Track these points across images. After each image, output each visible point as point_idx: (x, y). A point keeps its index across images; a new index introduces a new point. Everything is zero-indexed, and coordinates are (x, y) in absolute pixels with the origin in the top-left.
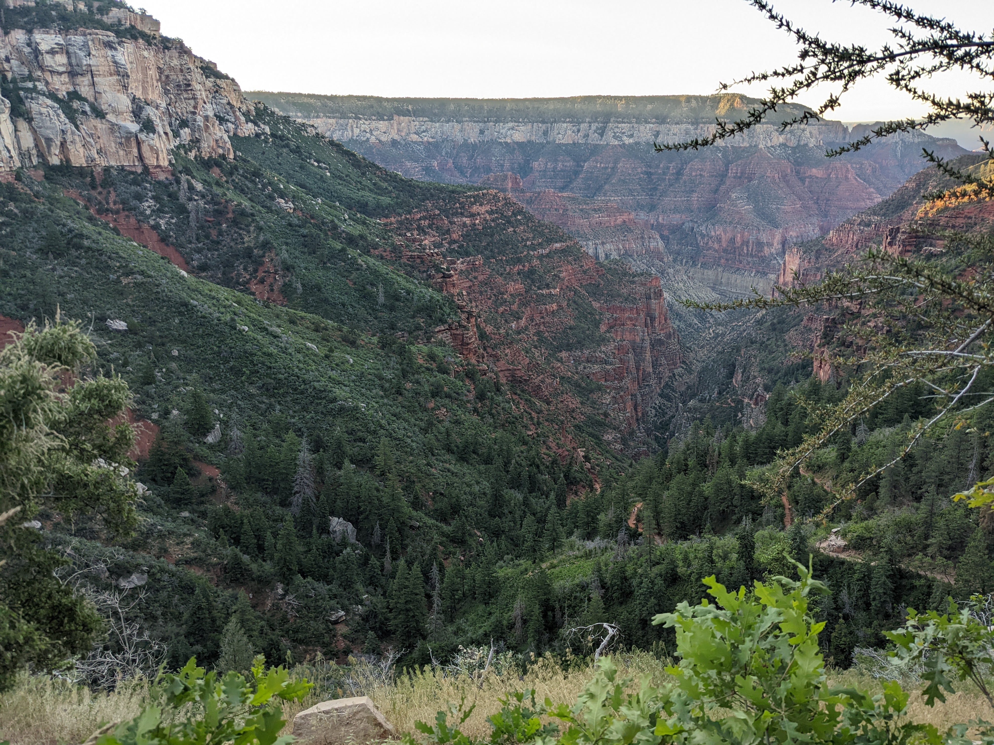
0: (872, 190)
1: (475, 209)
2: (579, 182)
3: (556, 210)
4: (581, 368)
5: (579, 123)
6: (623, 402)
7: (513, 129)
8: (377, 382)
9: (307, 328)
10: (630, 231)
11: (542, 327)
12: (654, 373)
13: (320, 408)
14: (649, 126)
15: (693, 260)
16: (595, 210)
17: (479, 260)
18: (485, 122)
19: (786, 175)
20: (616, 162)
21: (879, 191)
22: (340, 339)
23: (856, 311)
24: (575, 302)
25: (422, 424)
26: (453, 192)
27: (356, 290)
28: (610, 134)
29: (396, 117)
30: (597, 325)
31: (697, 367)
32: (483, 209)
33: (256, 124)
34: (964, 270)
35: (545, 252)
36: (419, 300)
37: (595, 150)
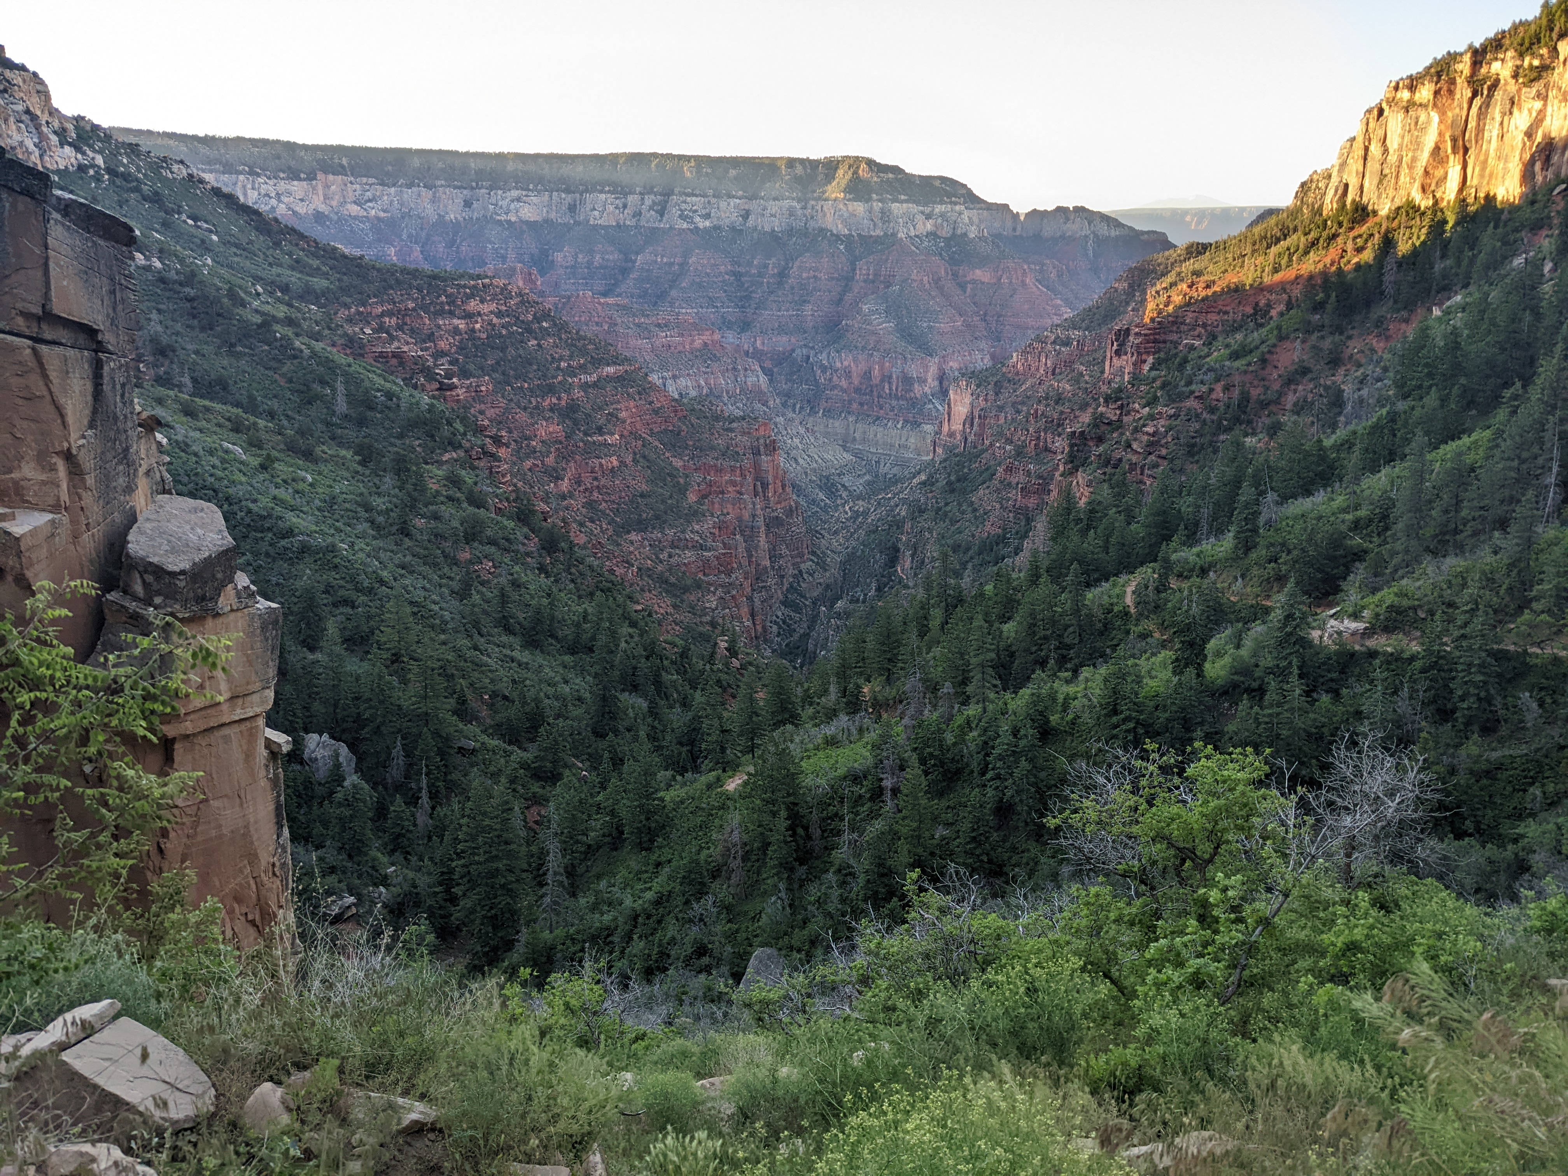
0: (1059, 302)
1: (473, 305)
2: (629, 284)
3: (597, 324)
4: (664, 556)
5: (626, 195)
6: (737, 606)
7: (518, 200)
8: (363, 514)
9: (219, 425)
10: (715, 358)
11: (596, 494)
12: (773, 568)
13: (264, 547)
14: (734, 202)
15: (812, 404)
16: (659, 325)
17: (486, 385)
18: (472, 188)
19: (939, 279)
20: (686, 255)
21: (1068, 303)
22: (282, 446)
23: (1114, 418)
24: (644, 457)
25: (455, 585)
26: (435, 277)
27: (293, 391)
28: (676, 212)
29: (320, 176)
30: (683, 491)
31: (834, 560)
32: (485, 308)
33: (78, 149)
34: (1274, 346)
35: (592, 378)
36: (410, 410)
37: (653, 235)
